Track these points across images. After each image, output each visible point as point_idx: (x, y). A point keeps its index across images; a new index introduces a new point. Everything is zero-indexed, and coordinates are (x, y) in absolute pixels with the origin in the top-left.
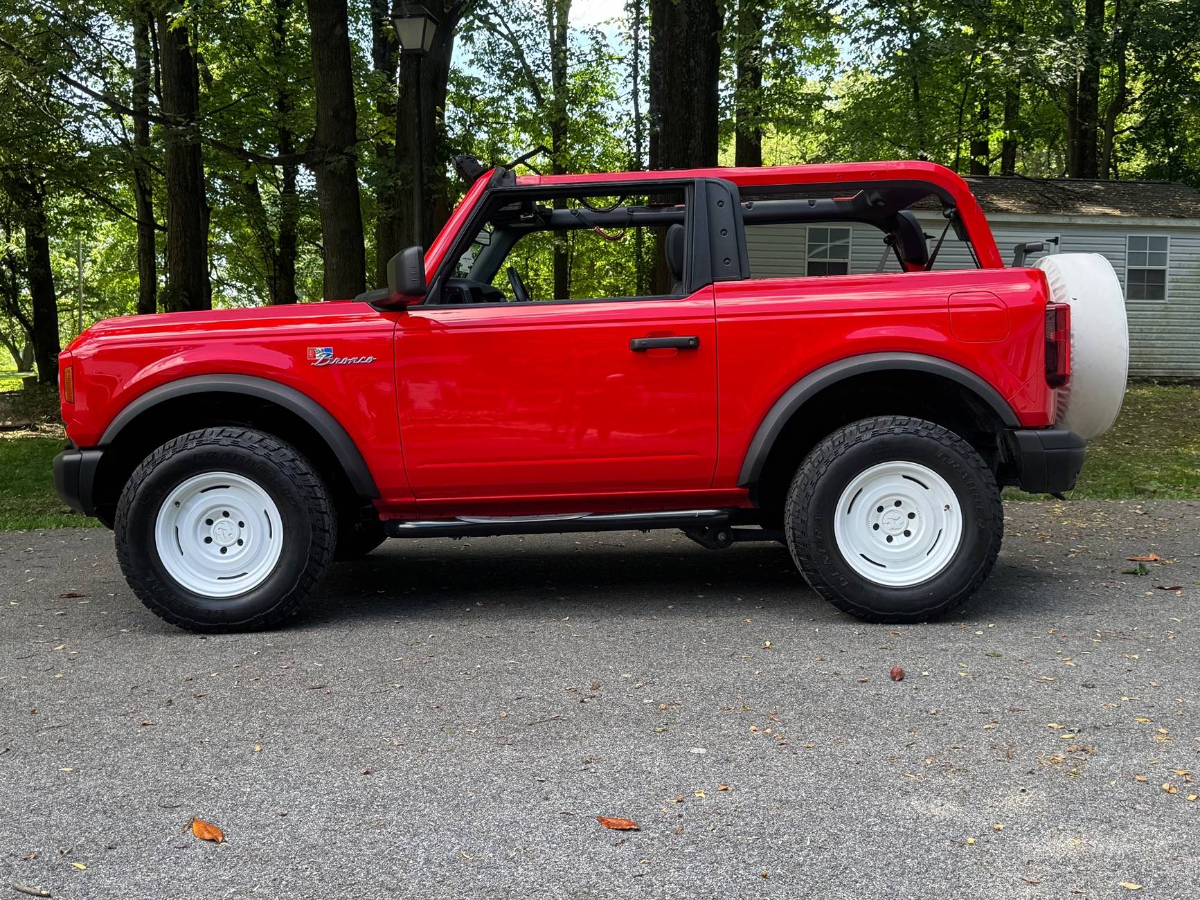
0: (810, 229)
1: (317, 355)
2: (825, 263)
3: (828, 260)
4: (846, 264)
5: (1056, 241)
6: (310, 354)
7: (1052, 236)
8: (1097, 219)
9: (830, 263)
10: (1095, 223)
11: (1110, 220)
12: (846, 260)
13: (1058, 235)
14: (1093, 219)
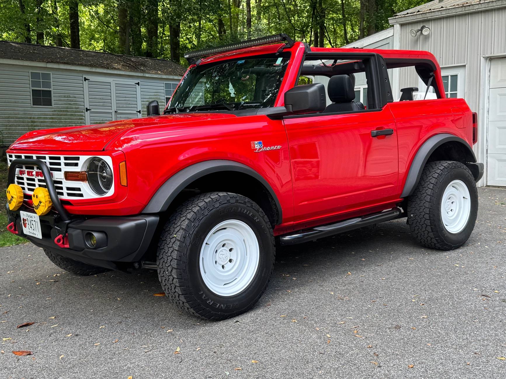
0: (31, 72)
1: (256, 146)
2: (40, 90)
3: (42, 89)
4: (50, 91)
5: (138, 84)
6: (252, 145)
7: (137, 81)
8: (153, 75)
9: (43, 91)
10: (152, 76)
11: (158, 75)
12: (50, 89)
13: (139, 81)
14: (152, 75)
